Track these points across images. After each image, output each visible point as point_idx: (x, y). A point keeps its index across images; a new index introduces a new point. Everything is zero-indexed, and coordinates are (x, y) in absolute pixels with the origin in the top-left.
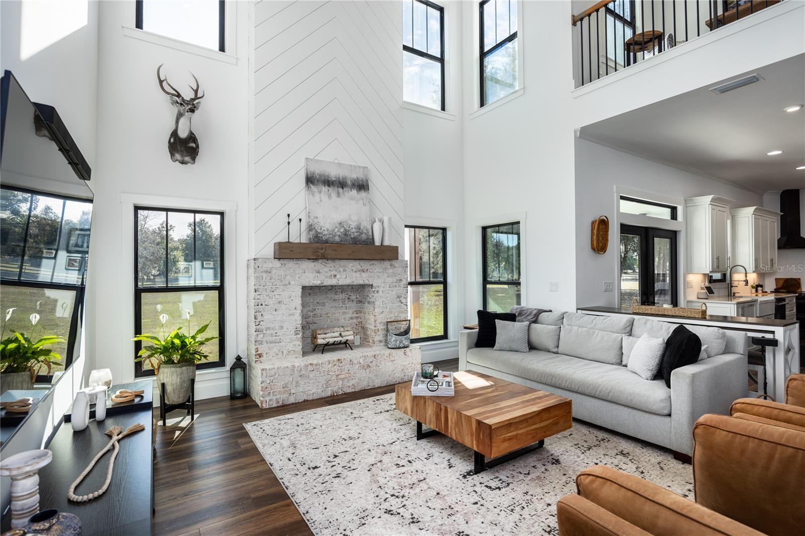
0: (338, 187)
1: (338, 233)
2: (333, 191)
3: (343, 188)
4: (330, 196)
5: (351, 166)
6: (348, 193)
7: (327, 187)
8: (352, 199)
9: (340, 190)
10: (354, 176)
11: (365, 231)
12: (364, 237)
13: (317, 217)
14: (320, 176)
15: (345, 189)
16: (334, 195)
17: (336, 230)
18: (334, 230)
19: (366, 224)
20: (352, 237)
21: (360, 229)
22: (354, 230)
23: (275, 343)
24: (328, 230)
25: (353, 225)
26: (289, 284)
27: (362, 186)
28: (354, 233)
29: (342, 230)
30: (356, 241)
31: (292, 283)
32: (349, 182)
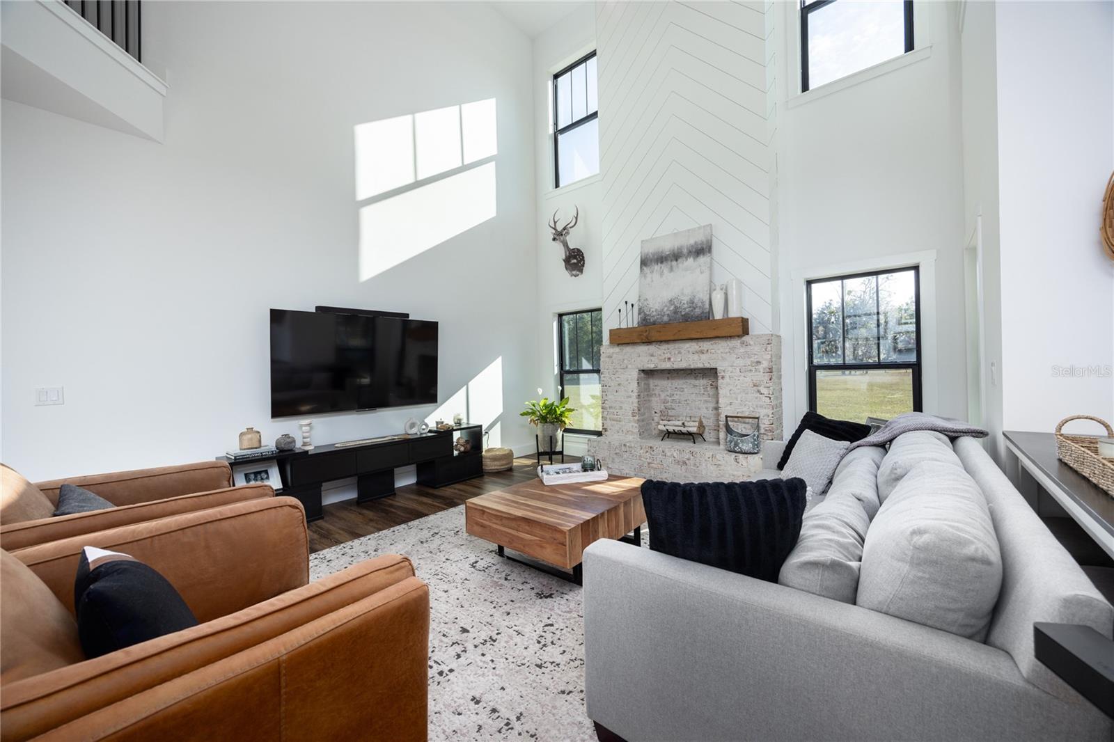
0: (671, 261)
1: (668, 312)
2: (665, 267)
3: (677, 260)
4: (662, 274)
5: (689, 230)
6: (683, 263)
7: (659, 264)
8: (686, 269)
9: (674, 263)
10: (692, 242)
11: (700, 304)
12: (698, 311)
13: (647, 299)
14: (654, 254)
15: (679, 260)
16: (666, 271)
17: (666, 309)
18: (663, 310)
19: (702, 296)
20: (683, 313)
21: (693, 303)
22: (686, 306)
23: (617, 421)
24: (656, 310)
25: (685, 299)
26: (627, 367)
27: (701, 250)
28: (686, 309)
29: (672, 308)
30: (687, 319)
31: (630, 366)
32: (685, 251)
